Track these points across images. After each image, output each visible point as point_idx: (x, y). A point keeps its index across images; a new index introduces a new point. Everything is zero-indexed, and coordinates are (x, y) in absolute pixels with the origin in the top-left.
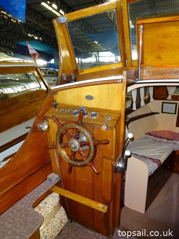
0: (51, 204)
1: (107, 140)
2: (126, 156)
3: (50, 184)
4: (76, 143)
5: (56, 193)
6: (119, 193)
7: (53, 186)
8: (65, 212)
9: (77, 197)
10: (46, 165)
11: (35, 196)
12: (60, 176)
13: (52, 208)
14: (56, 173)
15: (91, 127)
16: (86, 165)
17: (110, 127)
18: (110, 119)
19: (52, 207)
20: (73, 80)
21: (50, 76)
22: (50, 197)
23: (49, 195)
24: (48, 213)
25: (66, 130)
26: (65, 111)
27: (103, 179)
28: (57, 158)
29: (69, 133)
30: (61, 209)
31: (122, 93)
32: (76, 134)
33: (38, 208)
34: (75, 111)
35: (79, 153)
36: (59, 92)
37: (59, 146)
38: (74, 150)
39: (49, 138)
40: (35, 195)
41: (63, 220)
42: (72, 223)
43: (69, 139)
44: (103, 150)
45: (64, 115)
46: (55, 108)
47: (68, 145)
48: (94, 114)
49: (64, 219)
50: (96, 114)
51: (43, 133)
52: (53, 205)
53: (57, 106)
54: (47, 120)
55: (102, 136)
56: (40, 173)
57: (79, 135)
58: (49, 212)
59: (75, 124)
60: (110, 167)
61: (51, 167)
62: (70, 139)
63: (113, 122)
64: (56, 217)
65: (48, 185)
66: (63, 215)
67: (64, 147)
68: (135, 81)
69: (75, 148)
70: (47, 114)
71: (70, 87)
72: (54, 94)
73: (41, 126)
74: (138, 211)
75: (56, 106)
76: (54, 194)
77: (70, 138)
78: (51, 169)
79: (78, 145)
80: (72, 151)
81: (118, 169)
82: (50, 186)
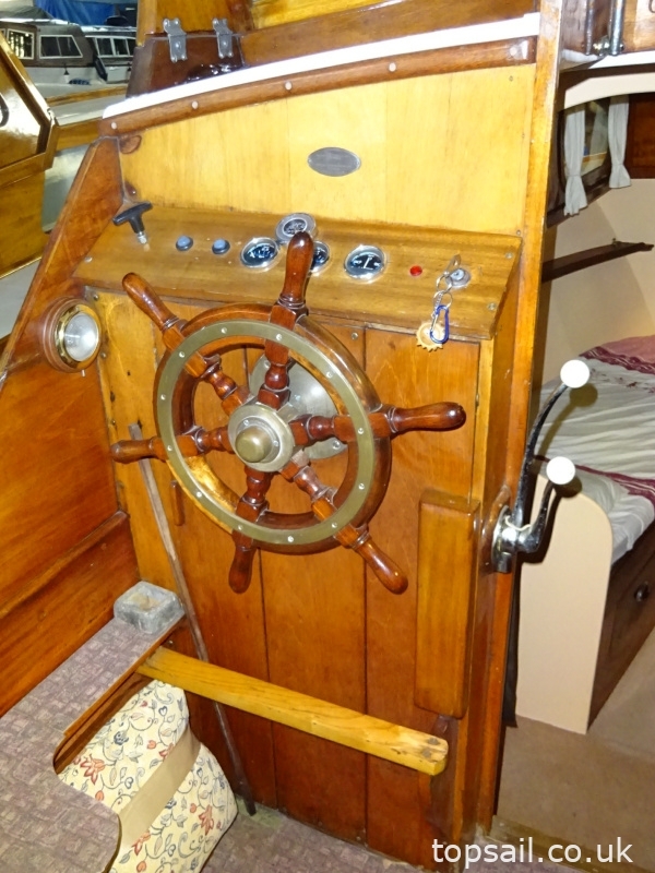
0: (146, 743)
1: (453, 406)
2: (551, 486)
3: (134, 641)
4: (269, 428)
5: (168, 686)
6: (496, 670)
7: (152, 652)
8: (222, 773)
9: (285, 701)
10: (104, 546)
11: (62, 710)
12: (180, 596)
13: (156, 762)
14: (158, 582)
15: (349, 333)
16: (329, 544)
17: (462, 331)
18: (459, 286)
19: (155, 754)
20: (226, 61)
21: (56, 64)
22: (138, 709)
23: (135, 697)
24: (135, 788)
25: (209, 355)
26: (190, 244)
27: (422, 611)
28: (160, 507)
29: (226, 369)
30: (198, 760)
31: (532, 124)
32: (268, 374)
33: (84, 770)
34: (255, 241)
35: (291, 480)
36: (153, 137)
37: (172, 447)
38: (262, 467)
39: (112, 399)
40: (60, 705)
41: (215, 811)
42: (256, 818)
43: (228, 403)
44: (420, 457)
45: (187, 269)
46: (136, 231)
47: (226, 438)
48: (364, 258)
49: (221, 808)
50: (375, 259)
51: (75, 376)
52: (160, 747)
53: (145, 216)
54: (93, 302)
55: (414, 379)
56: (77, 590)
57: (285, 381)
58: (143, 780)
59: (263, 319)
60: (463, 549)
61: (132, 552)
62: (236, 404)
63: (480, 299)
64: (179, 804)
65: (122, 645)
66: (215, 787)
67: (202, 452)
68: (593, 57)
69: (269, 451)
70: (89, 267)
71: (215, 99)
72: (123, 144)
73: (62, 334)
74: (555, 724)
75: (139, 220)
76: (159, 690)
77: (236, 397)
78: (133, 560)
79: (285, 438)
80: (247, 470)
81: (500, 553)
82: (132, 654)
